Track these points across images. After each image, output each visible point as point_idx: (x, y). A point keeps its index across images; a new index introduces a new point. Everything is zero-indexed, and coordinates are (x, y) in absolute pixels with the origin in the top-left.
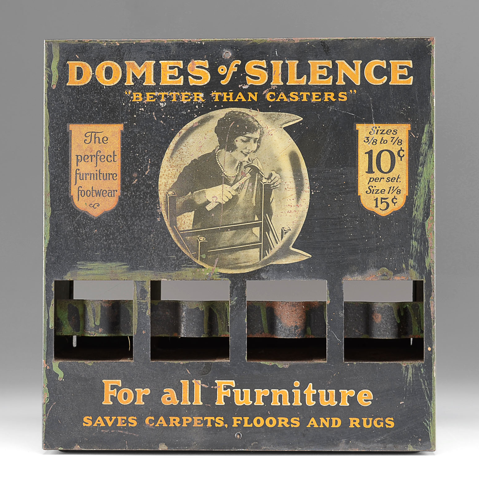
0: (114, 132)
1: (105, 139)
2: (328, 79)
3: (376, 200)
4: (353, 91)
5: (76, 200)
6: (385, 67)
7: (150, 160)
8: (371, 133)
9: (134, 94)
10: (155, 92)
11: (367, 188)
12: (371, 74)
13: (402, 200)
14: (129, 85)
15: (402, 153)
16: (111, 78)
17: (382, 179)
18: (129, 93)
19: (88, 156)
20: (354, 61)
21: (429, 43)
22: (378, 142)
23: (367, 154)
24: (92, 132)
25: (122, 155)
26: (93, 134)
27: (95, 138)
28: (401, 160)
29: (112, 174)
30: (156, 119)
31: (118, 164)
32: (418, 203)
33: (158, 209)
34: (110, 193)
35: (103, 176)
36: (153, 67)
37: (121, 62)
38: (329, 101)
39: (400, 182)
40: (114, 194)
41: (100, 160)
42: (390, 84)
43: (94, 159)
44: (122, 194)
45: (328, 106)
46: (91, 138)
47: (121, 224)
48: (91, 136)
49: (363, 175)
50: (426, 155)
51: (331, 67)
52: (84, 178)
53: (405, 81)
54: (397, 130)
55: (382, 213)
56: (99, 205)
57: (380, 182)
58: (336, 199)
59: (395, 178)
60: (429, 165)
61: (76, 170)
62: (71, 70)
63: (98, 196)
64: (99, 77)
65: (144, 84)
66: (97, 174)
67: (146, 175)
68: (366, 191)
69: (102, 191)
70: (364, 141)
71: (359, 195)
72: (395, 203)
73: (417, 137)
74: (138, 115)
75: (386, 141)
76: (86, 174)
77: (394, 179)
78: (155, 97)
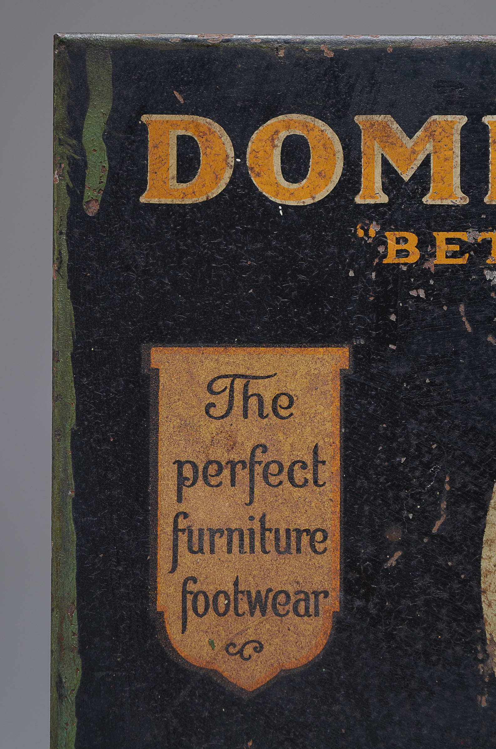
0: (317, 376)
1: (284, 401)
5: (174, 630)
7: (448, 479)
9: (391, 237)
10: (464, 229)
14: (372, 201)
16: (304, 177)
18: (372, 232)
19: (218, 463)
24: (236, 376)
25: (346, 461)
26: (239, 384)
27: (246, 398)
29: (307, 531)
30: (469, 329)
31: (331, 496)
33: (483, 661)
34: (302, 604)
35: (277, 539)
36: (457, 137)
37: (340, 117)
40: (316, 607)
41: (265, 478)
43: (242, 474)
44: (346, 605)
46: (231, 396)
47: (342, 718)
48: (232, 390)
52: (207, 547)
56: (262, 647)
61: (177, 516)
62: (156, 147)
63: (258, 612)
64: (258, 175)
65: (427, 200)
66: (252, 532)
67: (433, 537)
69: (271, 596)
74: (403, 315)
76: (212, 533)
78: (465, 248)
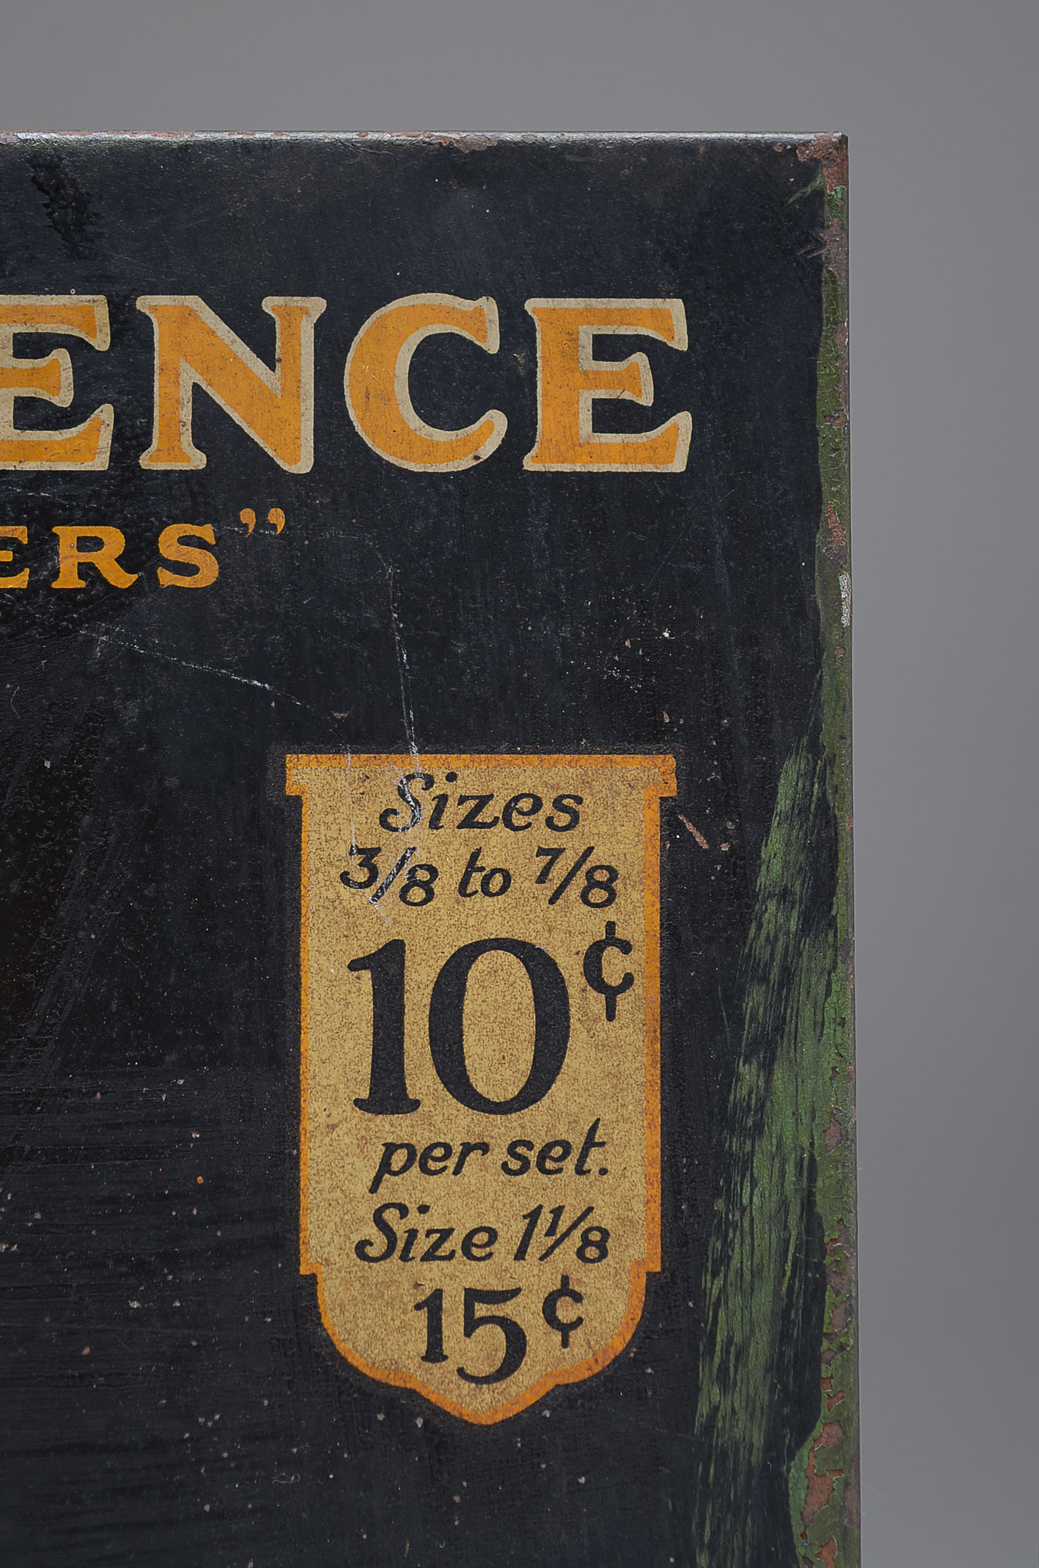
2: (81, 427)
3: (433, 1305)
4: (261, 515)
6: (492, 345)
8: (391, 820)
11: (362, 1220)
12: (388, 398)
13: (621, 1308)
15: (614, 966)
17: (474, 1156)
20: (270, 304)
21: (808, 171)
22: (446, 885)
23: (366, 975)
28: (611, 1016)
32: (736, 1325)
38: (92, 584)
39: (603, 1171)
42: (530, 463)
45: (78, 624)
49: (333, 1127)
50: (788, 976)
51: (101, 342)
53: (636, 447)
54: (579, 800)
55: (476, 1404)
57: (457, 1172)
58: (135, 1305)
59: (567, 1147)
60: (808, 1047)
68: (356, 1238)
70: (345, 878)
71: (304, 1270)
72: (566, 1330)
73: (725, 847)
75: (498, 879)
77: (557, 1151)
